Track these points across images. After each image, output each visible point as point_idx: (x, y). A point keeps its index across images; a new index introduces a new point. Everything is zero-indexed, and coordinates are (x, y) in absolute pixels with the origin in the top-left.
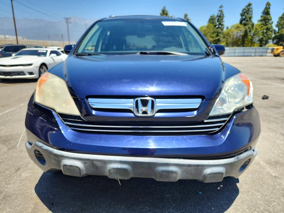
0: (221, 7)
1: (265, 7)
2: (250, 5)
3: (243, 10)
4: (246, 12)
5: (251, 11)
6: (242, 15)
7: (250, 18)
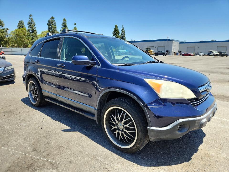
0: (30, 16)
1: (63, 21)
2: (53, 18)
3: (49, 21)
4: (51, 23)
5: (55, 23)
6: (49, 25)
7: (55, 28)
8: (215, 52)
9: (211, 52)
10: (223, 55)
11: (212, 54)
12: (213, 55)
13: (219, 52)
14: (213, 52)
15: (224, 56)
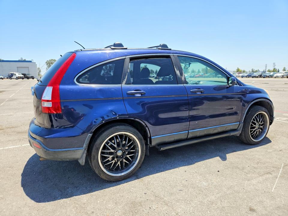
8: (18, 75)
9: (12, 75)
10: (28, 78)
11: (14, 77)
12: (17, 77)
13: (23, 74)
14: (15, 75)
15: (30, 78)
